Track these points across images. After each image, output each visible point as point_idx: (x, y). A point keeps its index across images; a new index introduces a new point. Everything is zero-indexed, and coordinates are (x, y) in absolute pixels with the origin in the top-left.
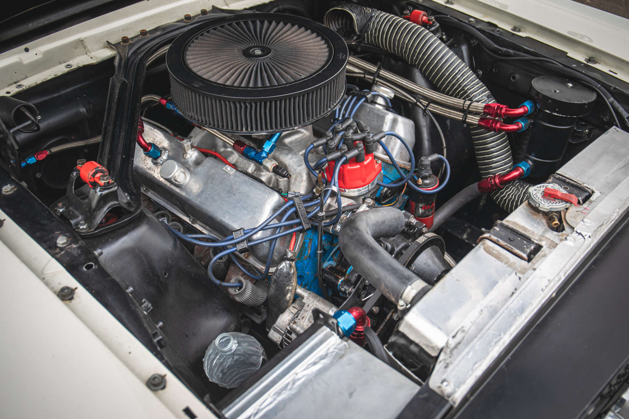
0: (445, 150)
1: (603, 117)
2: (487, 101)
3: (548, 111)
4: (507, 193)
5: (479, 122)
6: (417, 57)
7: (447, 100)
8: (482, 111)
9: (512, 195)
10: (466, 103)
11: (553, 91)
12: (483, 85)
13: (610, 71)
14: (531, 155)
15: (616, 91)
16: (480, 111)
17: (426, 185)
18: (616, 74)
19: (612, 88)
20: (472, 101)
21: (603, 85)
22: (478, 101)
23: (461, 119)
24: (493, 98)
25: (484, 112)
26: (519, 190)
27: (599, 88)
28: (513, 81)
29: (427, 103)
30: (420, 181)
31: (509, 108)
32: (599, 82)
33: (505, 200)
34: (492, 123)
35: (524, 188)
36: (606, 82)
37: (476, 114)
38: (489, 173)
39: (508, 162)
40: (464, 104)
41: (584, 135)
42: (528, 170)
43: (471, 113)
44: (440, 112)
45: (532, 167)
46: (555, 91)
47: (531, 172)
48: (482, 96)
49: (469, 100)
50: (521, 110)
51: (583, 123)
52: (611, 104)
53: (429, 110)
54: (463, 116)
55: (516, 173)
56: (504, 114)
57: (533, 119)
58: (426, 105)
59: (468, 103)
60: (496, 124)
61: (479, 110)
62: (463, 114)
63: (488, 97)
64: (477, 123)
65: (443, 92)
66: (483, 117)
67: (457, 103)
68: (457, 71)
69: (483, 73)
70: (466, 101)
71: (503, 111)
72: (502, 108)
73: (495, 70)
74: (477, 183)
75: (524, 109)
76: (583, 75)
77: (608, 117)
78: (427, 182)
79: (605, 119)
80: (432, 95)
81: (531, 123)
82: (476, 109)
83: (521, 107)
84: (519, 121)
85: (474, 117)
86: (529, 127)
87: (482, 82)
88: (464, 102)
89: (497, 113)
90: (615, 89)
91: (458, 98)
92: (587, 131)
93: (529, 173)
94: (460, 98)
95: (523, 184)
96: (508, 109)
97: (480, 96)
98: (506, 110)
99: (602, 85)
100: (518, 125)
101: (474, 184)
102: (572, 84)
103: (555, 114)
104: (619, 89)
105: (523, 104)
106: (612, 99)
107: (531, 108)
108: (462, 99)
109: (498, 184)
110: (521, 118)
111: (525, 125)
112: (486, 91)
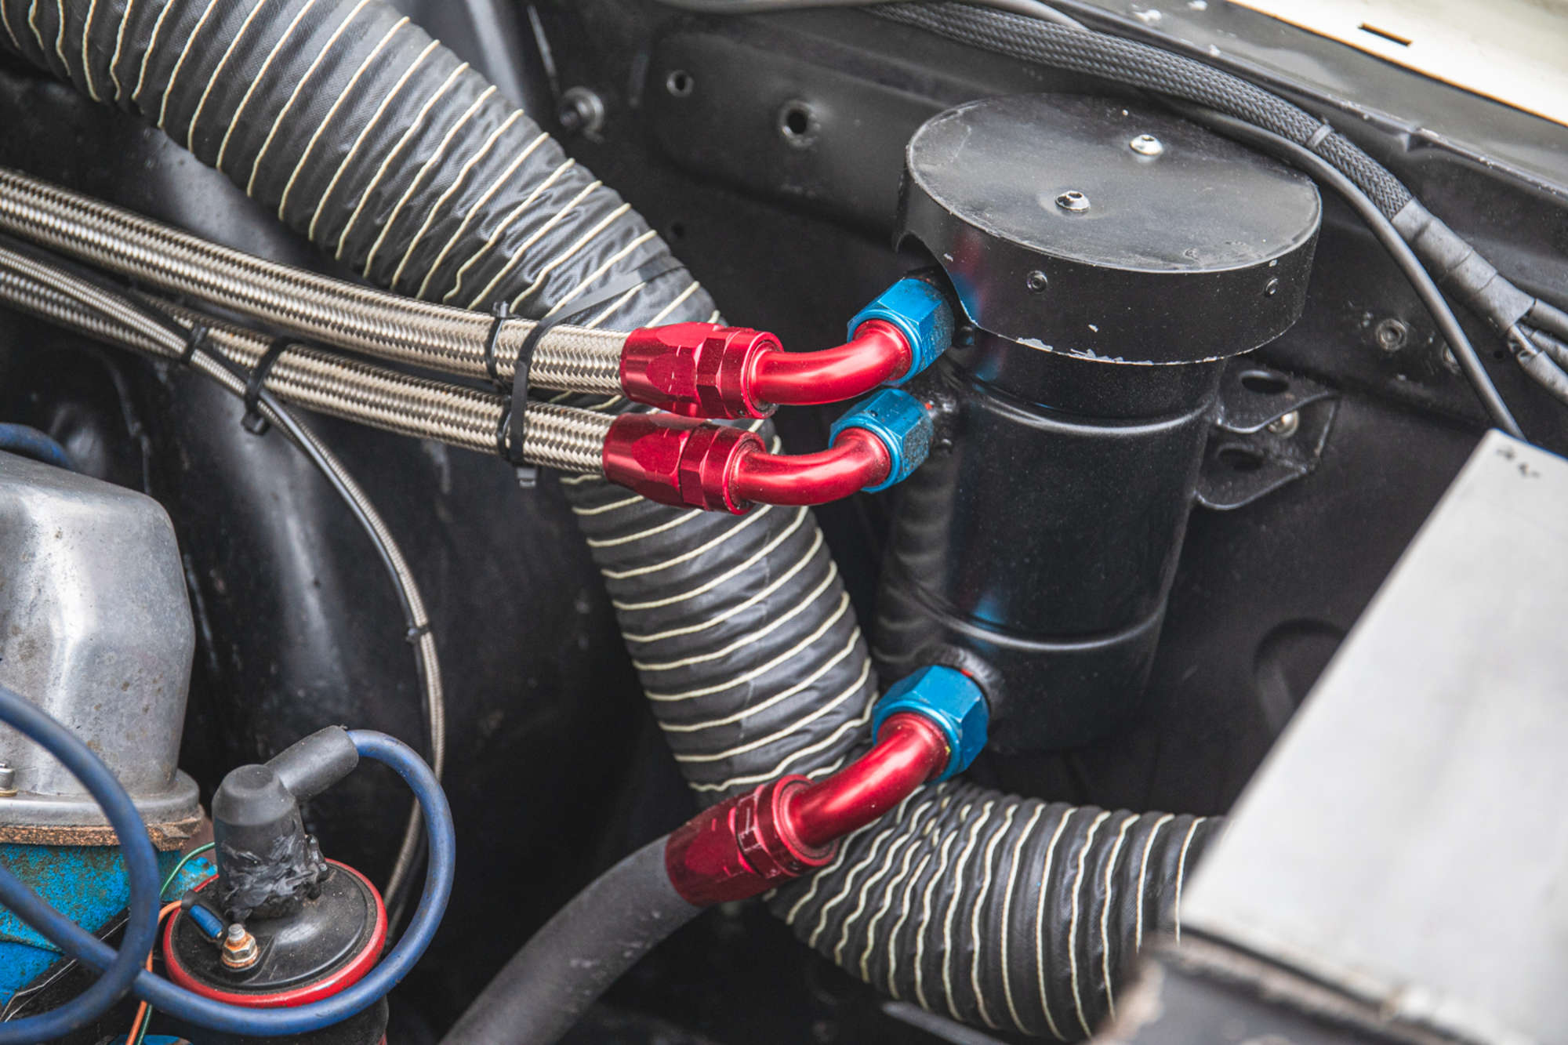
0: (427, 643)
1: (1374, 322)
2: (645, 300)
3: (1035, 344)
4: (860, 879)
5: (604, 453)
6: (132, 57)
7: (382, 322)
8: (615, 382)
9: (898, 890)
10: (500, 336)
11: (1048, 204)
12: (610, 194)
13: (1365, 28)
14: (970, 619)
15: (1428, 153)
16: (601, 381)
17: (296, 962)
18: (1405, 43)
19: (1404, 139)
20: (539, 314)
21: (1347, 125)
22: (579, 318)
23: (492, 440)
24: (684, 273)
25: (628, 388)
26: (935, 852)
27: (1321, 150)
28: (797, 141)
29: (261, 349)
30: (243, 945)
31: (787, 349)
32: (1314, 106)
33: (860, 927)
34: (693, 455)
35: (962, 828)
36: (1357, 107)
37: (579, 399)
38: (729, 768)
39: (842, 675)
40: (488, 344)
41: (1275, 446)
42: (967, 724)
43: (542, 395)
44: (348, 405)
45: (994, 696)
46: (1064, 204)
47: (993, 729)
48: (607, 276)
49: (523, 312)
50: (864, 357)
51: (1261, 374)
52: (1414, 242)
53: (275, 394)
54: (501, 421)
55: (900, 760)
56: (760, 392)
57: (951, 392)
58: (251, 362)
59: (516, 331)
60: (718, 461)
61: (593, 380)
62: (497, 411)
63: (651, 272)
64: (597, 460)
65: (348, 270)
66: (626, 414)
67: (446, 336)
68: (416, 125)
69: (607, 105)
70: (498, 320)
71: (751, 370)
72: (738, 353)
73: (680, 83)
74: (662, 843)
75: (887, 342)
76: (1216, 77)
77: (1402, 326)
78: (298, 934)
79: (1385, 339)
80: (275, 300)
81: (942, 421)
82: (572, 370)
83: (861, 336)
84: (865, 418)
85: (574, 425)
86: (935, 448)
87: (597, 176)
88: (493, 330)
89: (707, 391)
90: (1419, 142)
91: (453, 303)
92: (1287, 418)
93: (982, 739)
94: (461, 302)
95: (955, 807)
96: (780, 357)
97: (595, 276)
98: (767, 367)
99: (1337, 128)
100: (861, 450)
101: (645, 850)
102: (1162, 138)
103: (1089, 356)
104: (1445, 141)
105: (871, 311)
106: (1412, 213)
107: (924, 328)
108: (479, 309)
109: (798, 850)
110: (876, 402)
111: (904, 445)
112: (627, 236)
